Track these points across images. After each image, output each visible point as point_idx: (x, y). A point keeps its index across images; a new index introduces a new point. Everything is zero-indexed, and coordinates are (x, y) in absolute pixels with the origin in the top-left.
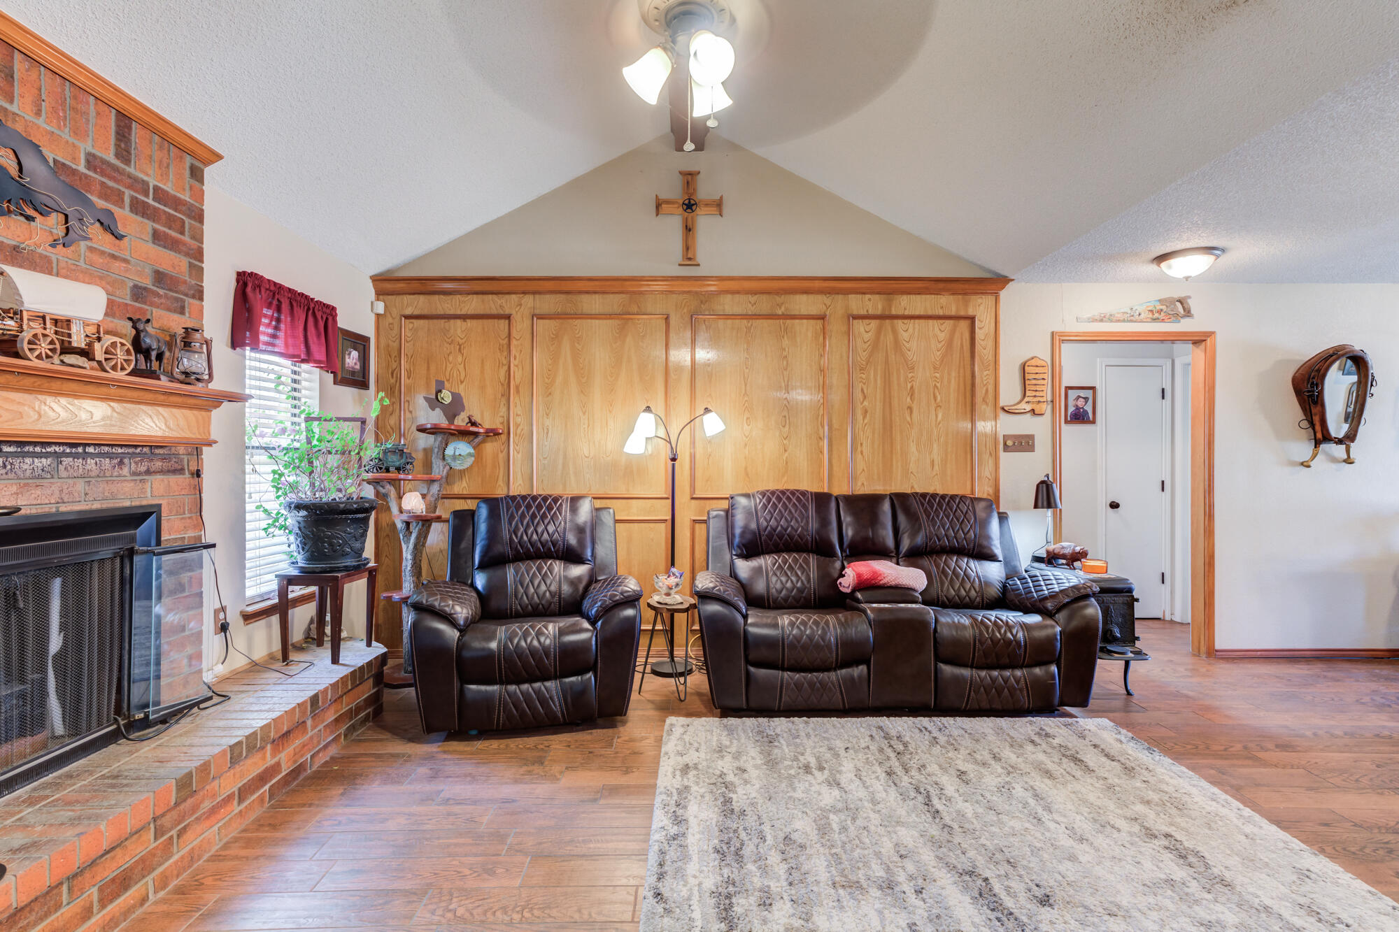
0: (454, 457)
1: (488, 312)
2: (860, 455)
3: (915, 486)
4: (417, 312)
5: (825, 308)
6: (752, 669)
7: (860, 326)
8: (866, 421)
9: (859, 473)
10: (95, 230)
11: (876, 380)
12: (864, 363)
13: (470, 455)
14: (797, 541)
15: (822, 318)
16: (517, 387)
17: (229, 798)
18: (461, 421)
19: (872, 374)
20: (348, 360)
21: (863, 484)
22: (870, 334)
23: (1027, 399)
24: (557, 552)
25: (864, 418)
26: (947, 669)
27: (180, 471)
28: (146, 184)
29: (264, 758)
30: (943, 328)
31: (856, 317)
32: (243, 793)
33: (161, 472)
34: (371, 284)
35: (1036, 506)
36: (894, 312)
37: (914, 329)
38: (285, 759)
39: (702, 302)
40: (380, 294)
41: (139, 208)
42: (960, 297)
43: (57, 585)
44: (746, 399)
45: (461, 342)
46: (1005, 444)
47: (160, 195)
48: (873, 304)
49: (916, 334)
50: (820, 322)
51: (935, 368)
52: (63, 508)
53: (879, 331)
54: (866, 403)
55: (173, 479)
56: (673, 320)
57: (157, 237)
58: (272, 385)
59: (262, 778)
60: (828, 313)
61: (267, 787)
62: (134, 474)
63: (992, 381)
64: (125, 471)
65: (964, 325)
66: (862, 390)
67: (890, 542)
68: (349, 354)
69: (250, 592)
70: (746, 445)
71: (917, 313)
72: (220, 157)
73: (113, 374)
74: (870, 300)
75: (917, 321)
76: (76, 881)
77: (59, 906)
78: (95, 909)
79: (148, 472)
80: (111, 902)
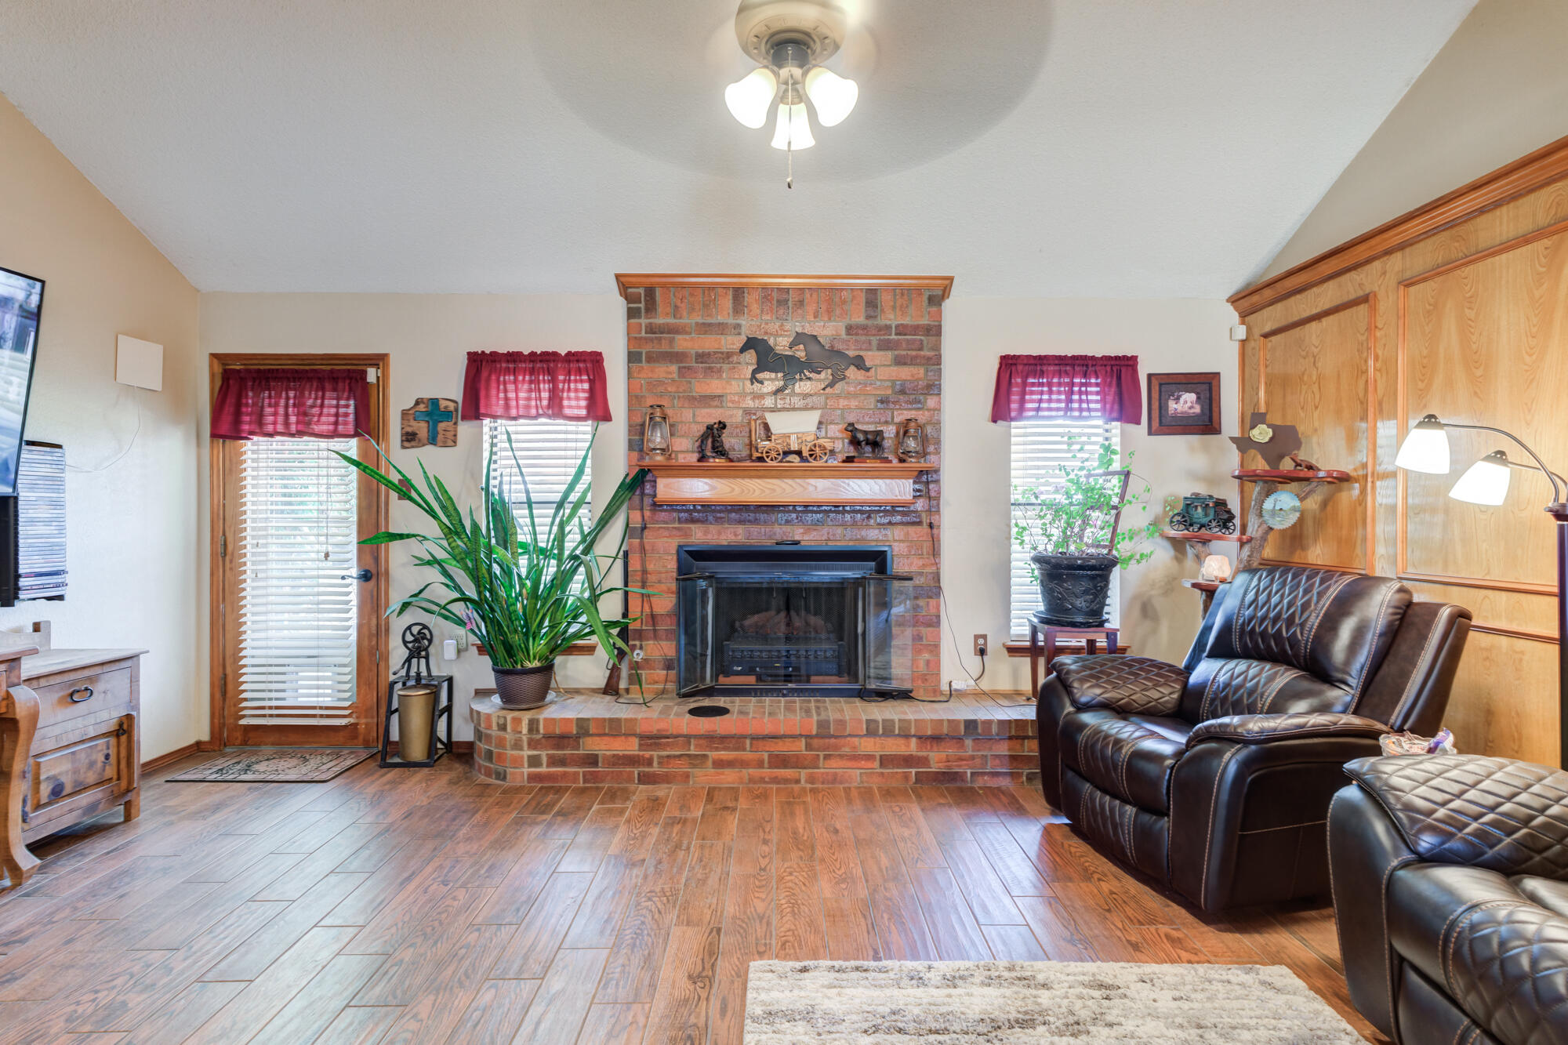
0: (1273, 513)
1: (1345, 299)
4: (1275, 326)
10: (852, 372)
13: (1294, 509)
16: (1380, 403)
17: (869, 757)
18: (1287, 465)
20: (1172, 405)
24: (1296, 655)
27: (920, 523)
28: (888, 327)
29: (908, 746)
32: (885, 761)
33: (902, 523)
34: (1232, 308)
38: (937, 759)
40: (1244, 316)
41: (884, 346)
45: (1316, 351)
47: (901, 330)
52: (830, 543)
55: (911, 529)
57: (899, 362)
58: (1065, 447)
59: (908, 761)
61: (914, 771)
62: (878, 524)
64: (872, 522)
68: (1178, 399)
69: (1015, 630)
72: (951, 279)
73: (815, 463)
76: (754, 742)
77: (744, 750)
78: (766, 765)
79: (890, 523)
80: (777, 767)
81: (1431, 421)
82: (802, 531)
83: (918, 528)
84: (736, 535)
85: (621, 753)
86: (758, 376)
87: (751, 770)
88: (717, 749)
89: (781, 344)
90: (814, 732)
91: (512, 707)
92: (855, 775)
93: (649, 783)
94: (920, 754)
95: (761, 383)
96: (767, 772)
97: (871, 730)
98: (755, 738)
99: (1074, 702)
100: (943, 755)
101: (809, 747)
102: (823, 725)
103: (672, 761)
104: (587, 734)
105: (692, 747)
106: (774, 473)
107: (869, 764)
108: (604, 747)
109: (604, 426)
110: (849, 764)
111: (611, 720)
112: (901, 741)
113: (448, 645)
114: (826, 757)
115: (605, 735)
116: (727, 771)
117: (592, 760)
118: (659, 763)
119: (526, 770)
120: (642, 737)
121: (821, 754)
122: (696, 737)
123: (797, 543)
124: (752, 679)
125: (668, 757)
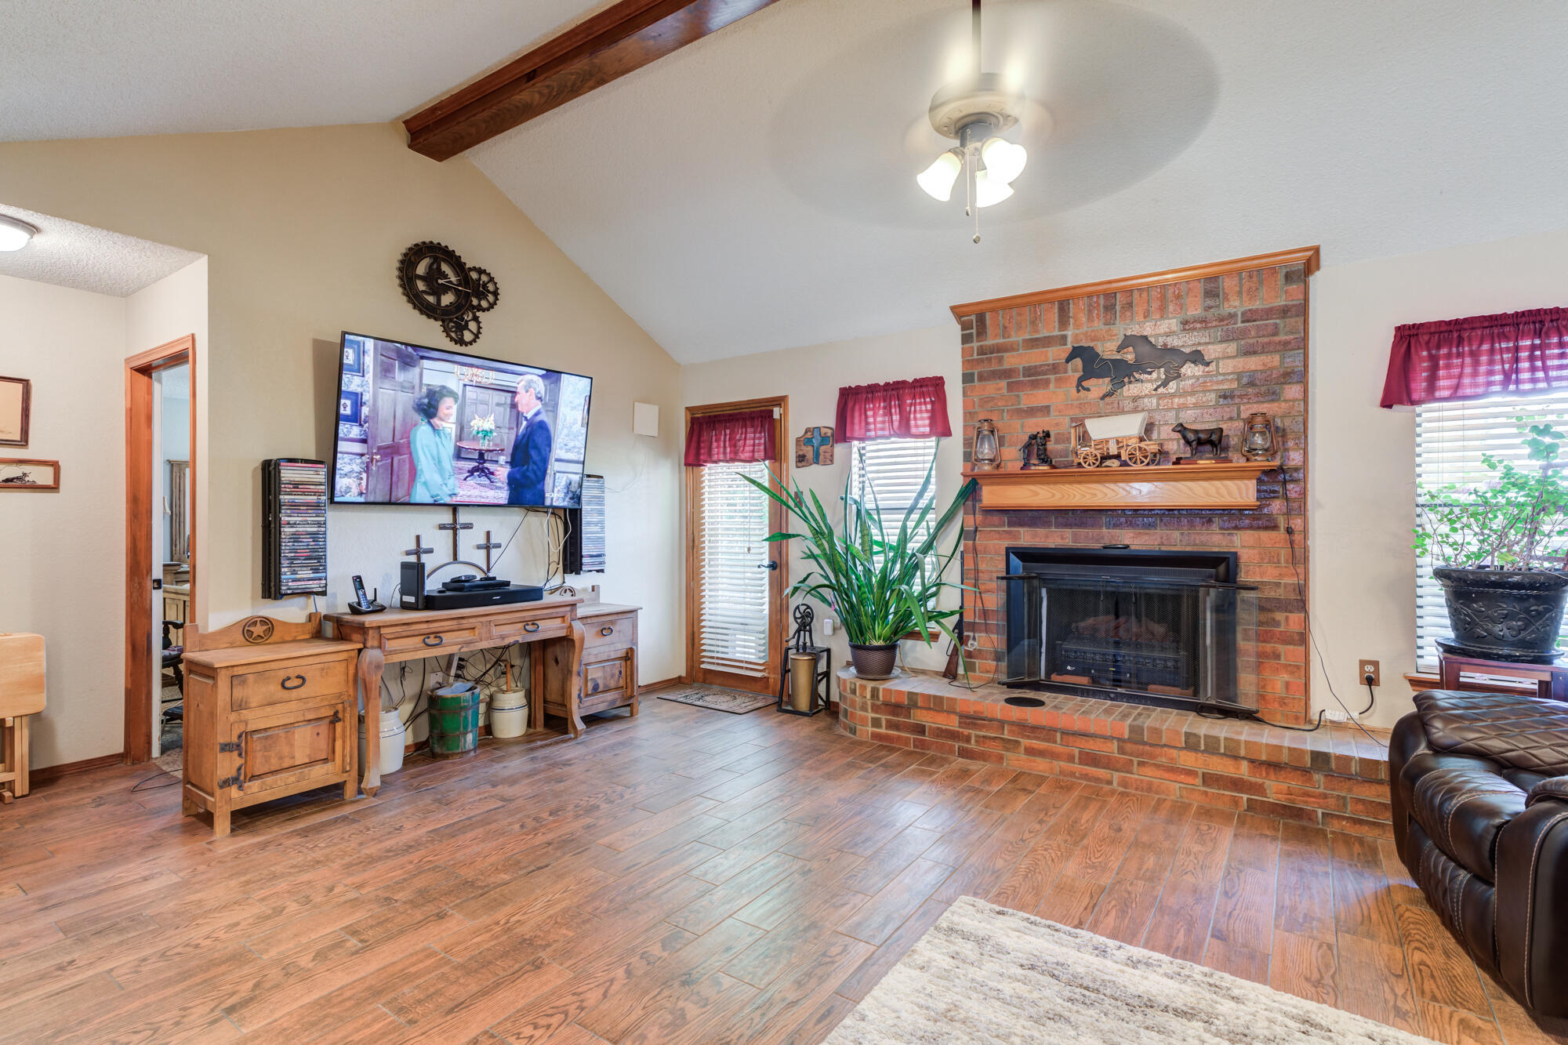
17: (1190, 773)
27: (1275, 527)
28: (1232, 316)
29: (1237, 768)
32: (1209, 779)
33: (1251, 528)
38: (1275, 789)
41: (1228, 337)
47: (1249, 316)
52: (1164, 548)
55: (1265, 535)
57: (1247, 351)
59: (1237, 784)
61: (1245, 797)
62: (1221, 529)
64: (1215, 527)
73: (1135, 467)
76: (1064, 736)
77: (1055, 742)
78: (1077, 760)
79: (1236, 528)
80: (1087, 765)
82: (1132, 535)
83: (1273, 534)
84: (1062, 538)
85: (944, 727)
86: (1084, 384)
87: (1062, 763)
88: (1028, 737)
89: (1107, 349)
90: (1126, 737)
91: (863, 676)
92: (1174, 788)
93: (967, 758)
94: (1253, 779)
95: (1088, 390)
96: (1077, 767)
97: (1191, 743)
98: (1065, 733)
99: (1431, 745)
100: (1284, 786)
101: (1121, 750)
102: (1136, 730)
103: (987, 741)
104: (915, 706)
105: (1006, 732)
106: (1093, 478)
107: (1190, 780)
108: (930, 720)
109: (945, 441)
110: (1166, 775)
111: (935, 697)
112: (1229, 762)
113: (827, 623)
114: (1141, 764)
115: (929, 709)
116: (1039, 760)
117: (920, 729)
118: (976, 741)
119: (870, 729)
120: (961, 716)
121: (1135, 760)
122: (1012, 723)
123: (1127, 547)
124: (1083, 681)
125: (984, 737)
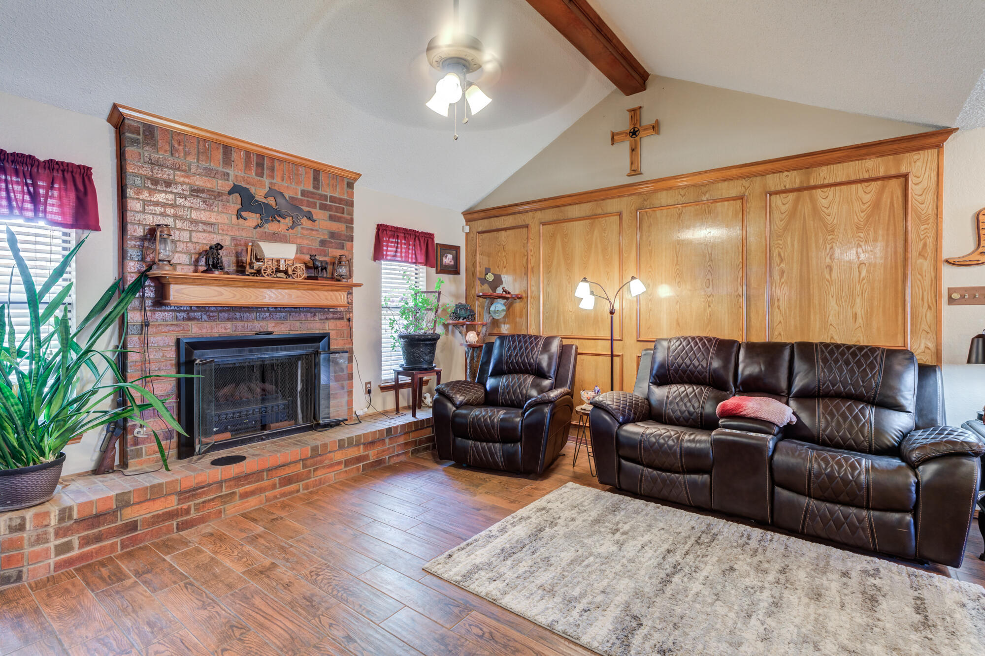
0: (495, 312)
1: (517, 224)
2: (777, 310)
3: (835, 337)
4: (484, 230)
5: (744, 190)
6: (623, 462)
7: (777, 200)
8: (783, 280)
9: (775, 325)
10: (304, 221)
11: (793, 245)
12: (781, 231)
13: (503, 310)
14: (696, 376)
15: (741, 198)
16: (532, 269)
17: (339, 463)
18: (499, 291)
19: (789, 238)
20: (445, 260)
21: (780, 334)
22: (787, 206)
23: (981, 250)
24: (532, 370)
25: (781, 277)
26: (783, 494)
27: (342, 318)
28: (326, 196)
29: (359, 451)
30: (869, 189)
31: (771, 194)
32: (347, 463)
33: (333, 319)
34: (463, 217)
35: (969, 361)
36: (812, 183)
37: (834, 196)
38: (373, 454)
39: (644, 200)
40: (468, 221)
41: (323, 207)
42: (891, 157)
43: (300, 363)
44: (678, 267)
45: (504, 244)
46: (950, 298)
47: (333, 199)
48: (792, 179)
49: (837, 200)
50: (739, 202)
51: (858, 228)
52: (291, 333)
53: (797, 201)
54: (783, 265)
55: (338, 322)
56: (625, 216)
57: (331, 218)
59: (359, 459)
60: (746, 194)
61: (361, 464)
62: (320, 319)
63: (932, 235)
64: (317, 318)
65: (895, 186)
66: (779, 255)
67: (784, 384)
68: (446, 257)
69: (384, 377)
70: (677, 302)
71: (838, 180)
72: (360, 175)
73: (297, 280)
74: (787, 176)
75: (838, 188)
76: (270, 472)
77: (263, 480)
78: (278, 486)
79: (327, 319)
80: (284, 486)
81: (585, 280)
82: (273, 325)
83: (341, 321)
84: (225, 329)
85: (160, 512)
86: (243, 213)
87: (267, 493)
88: (243, 485)
89: (259, 194)
90: (309, 456)
92: (331, 476)
93: (187, 529)
94: (364, 454)
95: (245, 219)
96: (278, 491)
97: (341, 445)
98: (269, 470)
100: (375, 451)
101: (304, 466)
102: (315, 449)
103: (207, 505)
104: (127, 504)
105: (224, 489)
107: (339, 467)
108: (144, 512)
110: (329, 470)
111: (152, 487)
112: (356, 449)
114: (315, 470)
115: (146, 500)
116: (250, 499)
117: (132, 526)
118: (196, 509)
119: (53, 560)
120: (179, 494)
121: (312, 469)
122: (225, 481)
123: (271, 333)
125: (204, 502)
